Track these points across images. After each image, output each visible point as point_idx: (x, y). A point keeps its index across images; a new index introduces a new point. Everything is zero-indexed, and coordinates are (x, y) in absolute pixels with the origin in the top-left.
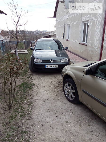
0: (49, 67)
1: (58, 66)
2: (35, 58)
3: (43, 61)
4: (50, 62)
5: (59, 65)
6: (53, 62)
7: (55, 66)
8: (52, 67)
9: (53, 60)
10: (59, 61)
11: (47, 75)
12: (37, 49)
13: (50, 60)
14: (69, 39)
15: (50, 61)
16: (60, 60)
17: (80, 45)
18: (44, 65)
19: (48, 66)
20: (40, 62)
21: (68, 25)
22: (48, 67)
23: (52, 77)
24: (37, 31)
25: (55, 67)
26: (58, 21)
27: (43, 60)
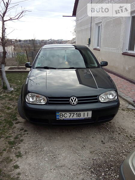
0: (68, 116)
1: (90, 113)
2: (29, 92)
3: (50, 101)
4: (69, 104)
5: (94, 111)
6: (78, 103)
7: (82, 113)
8: (75, 117)
9: (78, 97)
10: (94, 99)
11: (63, 132)
12: (39, 66)
13: (69, 98)
14: (98, 48)
15: (69, 101)
16: (96, 96)
17: (123, 56)
18: (54, 112)
19: (63, 113)
20: (43, 102)
21: (97, 24)
22: (64, 118)
23: (75, 141)
24: (50, 40)
25: (82, 117)
26: (79, 21)
27: (49, 98)
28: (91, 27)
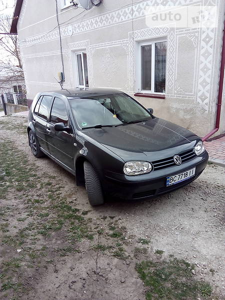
0: (177, 179)
1: (194, 170)
6: (183, 162)
7: (189, 172)
8: (183, 178)
9: (180, 155)
10: (192, 153)
13: (173, 158)
15: (173, 161)
16: (192, 150)
21: (74, 51)
25: (188, 176)
28: (62, 55)
